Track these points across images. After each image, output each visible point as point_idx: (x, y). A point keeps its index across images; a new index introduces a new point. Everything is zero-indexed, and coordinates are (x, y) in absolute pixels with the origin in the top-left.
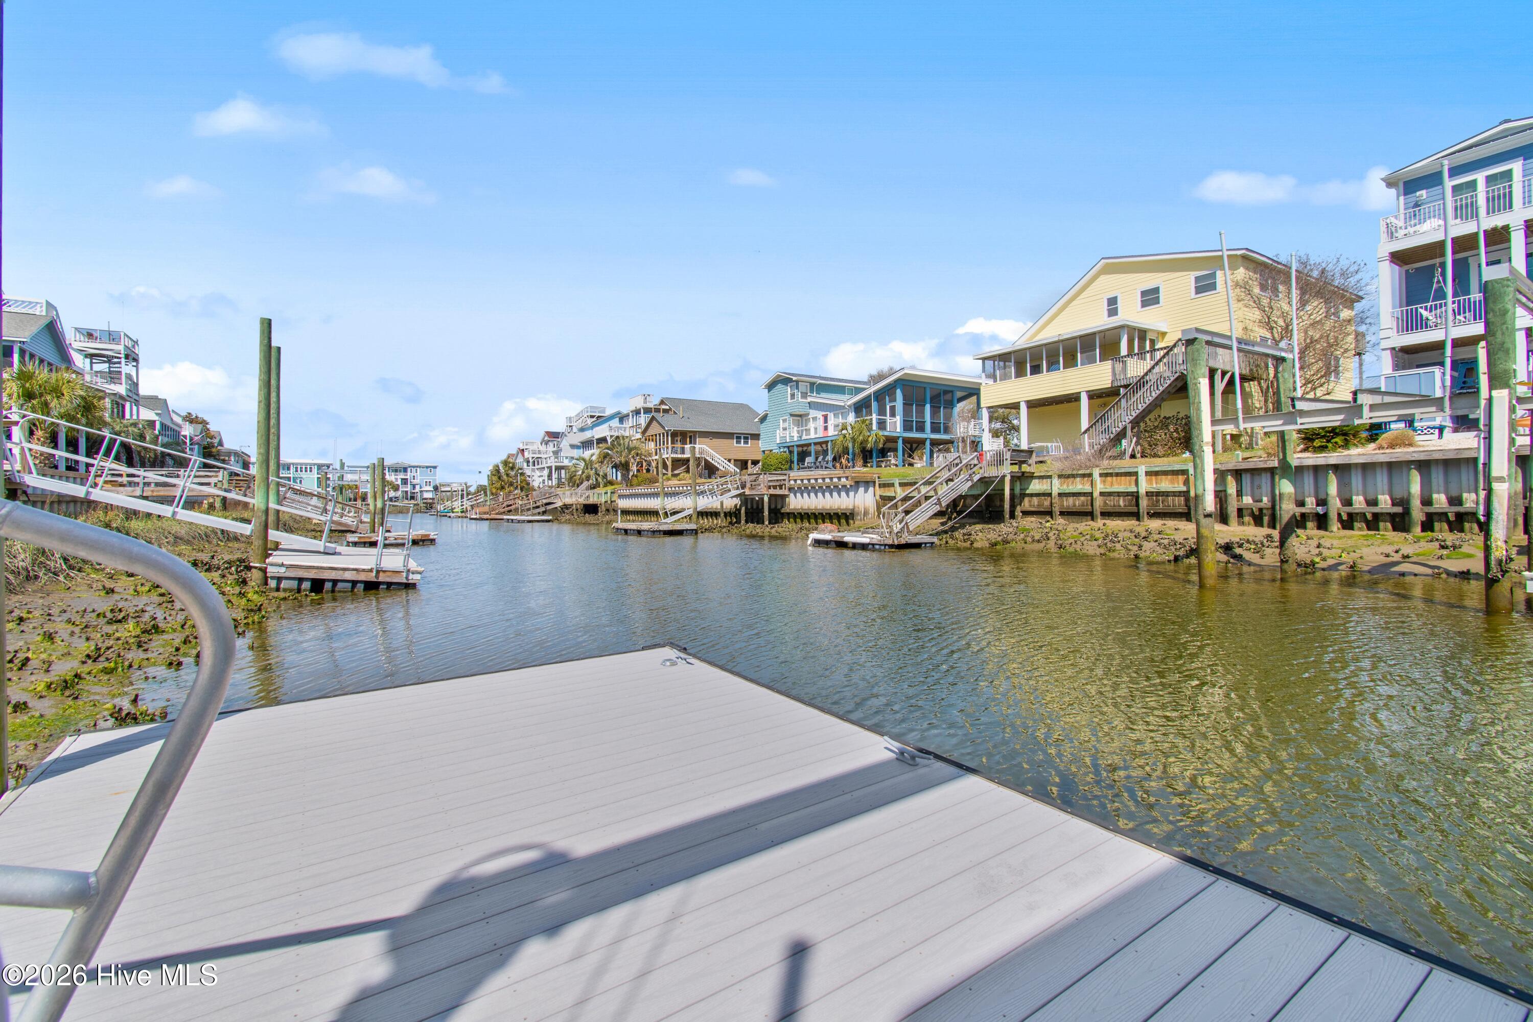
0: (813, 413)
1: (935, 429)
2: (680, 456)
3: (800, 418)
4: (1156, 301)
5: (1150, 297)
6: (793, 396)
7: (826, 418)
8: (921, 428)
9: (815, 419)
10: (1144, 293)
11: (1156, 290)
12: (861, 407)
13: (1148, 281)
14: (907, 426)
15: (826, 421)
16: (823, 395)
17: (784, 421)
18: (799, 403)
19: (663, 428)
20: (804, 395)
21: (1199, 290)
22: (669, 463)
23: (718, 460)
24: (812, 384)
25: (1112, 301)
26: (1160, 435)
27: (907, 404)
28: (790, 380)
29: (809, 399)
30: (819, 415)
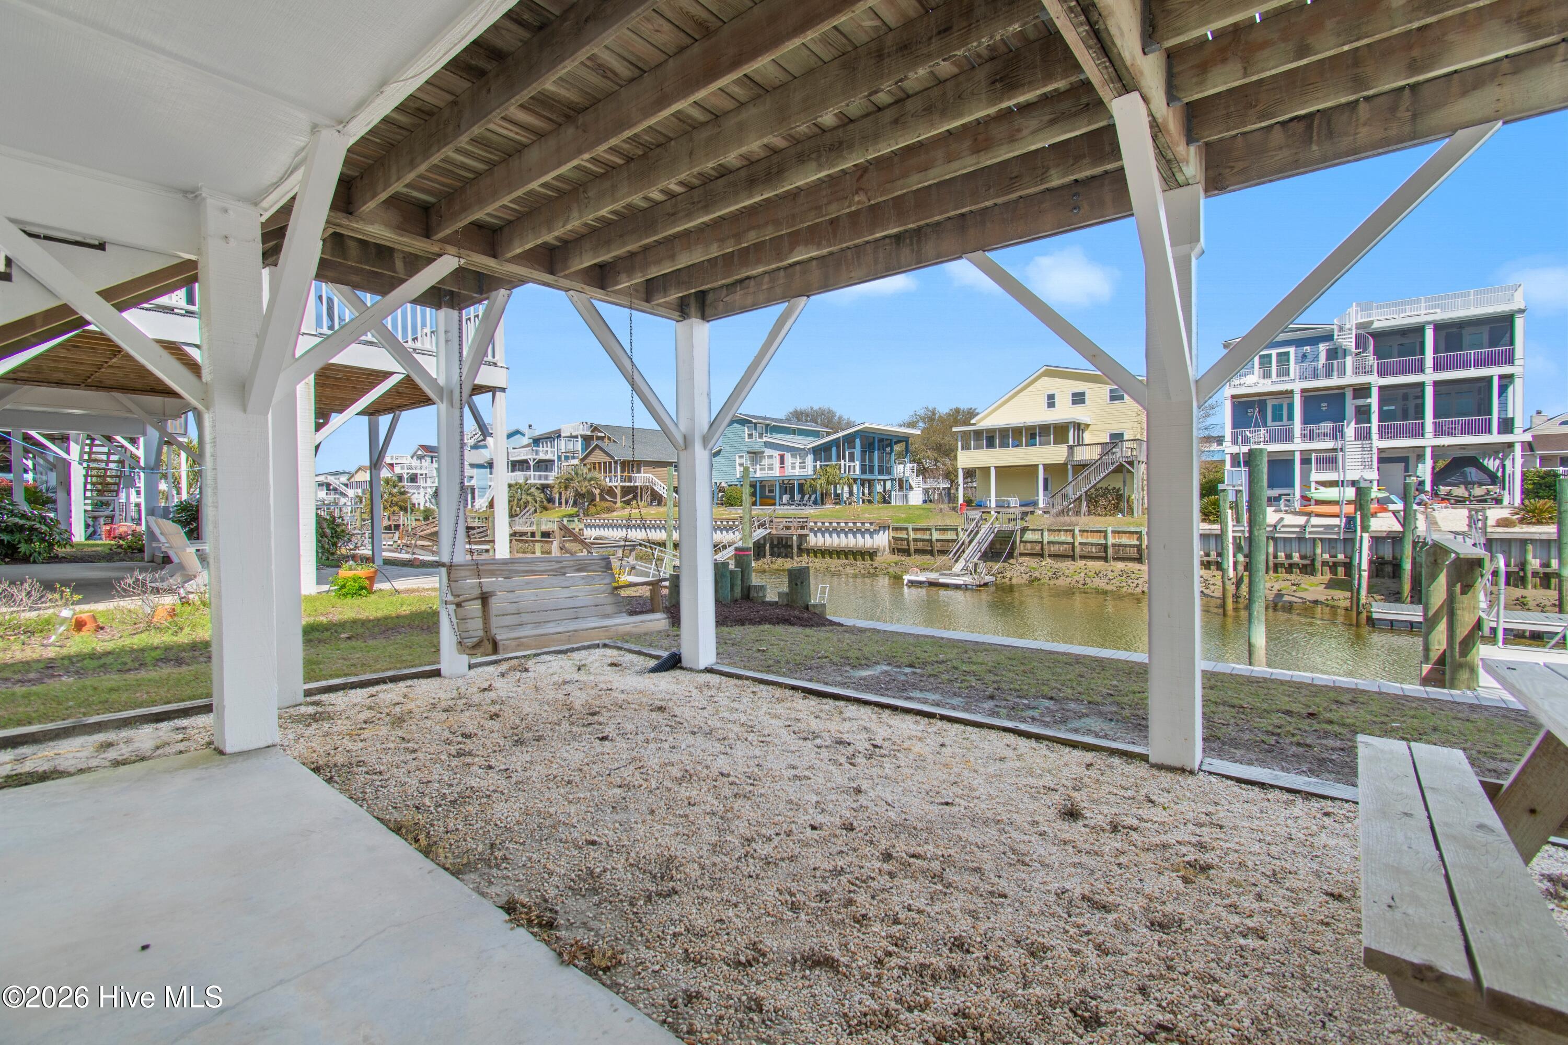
0: (768, 452)
1: (880, 473)
2: (627, 484)
3: (756, 456)
4: (1083, 402)
5: (1078, 398)
6: (750, 436)
7: (782, 457)
8: (872, 472)
9: (770, 457)
10: (1074, 395)
11: (1083, 394)
12: (821, 452)
13: (1079, 386)
14: (863, 471)
15: (782, 461)
16: (775, 435)
17: (741, 457)
18: (758, 442)
19: (612, 457)
20: (761, 436)
21: (1113, 398)
22: (618, 491)
23: (661, 488)
24: (767, 425)
25: (1051, 397)
26: (1103, 502)
27: (863, 452)
28: (751, 422)
29: (765, 439)
30: (776, 454)
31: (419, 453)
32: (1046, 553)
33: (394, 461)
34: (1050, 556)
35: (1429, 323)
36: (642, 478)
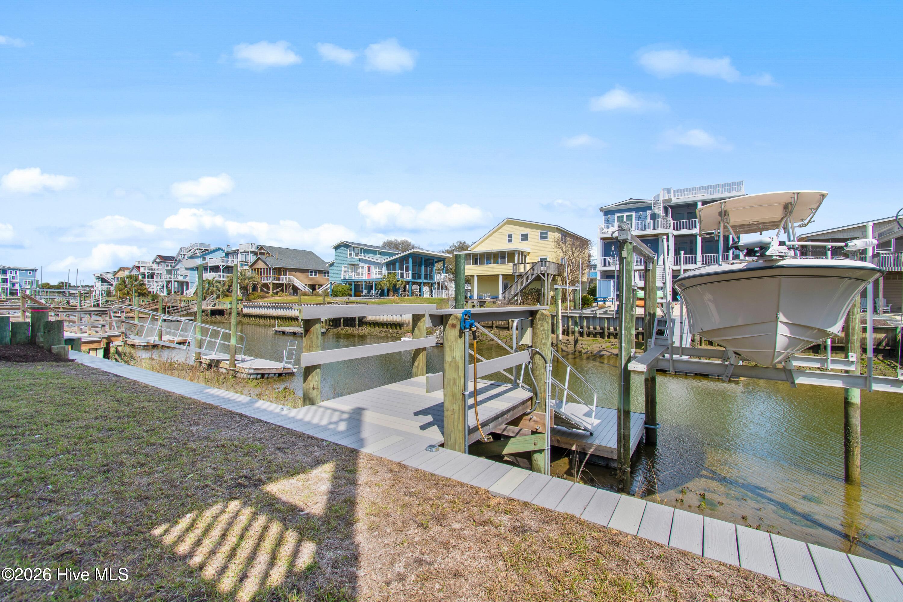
0: (361, 264)
1: (426, 278)
2: (277, 282)
3: (354, 267)
4: (526, 239)
5: (524, 237)
6: (351, 254)
7: (369, 267)
8: (420, 278)
9: (362, 267)
10: (522, 235)
11: (526, 235)
12: (391, 265)
13: (525, 230)
14: (414, 276)
15: (369, 270)
16: (366, 255)
17: (345, 267)
18: (355, 258)
19: (268, 265)
20: (357, 255)
21: (542, 238)
22: (271, 286)
23: (300, 284)
24: (361, 249)
25: (510, 236)
26: (530, 297)
27: (414, 266)
28: (350, 246)
29: (360, 257)
30: (366, 266)
31: (158, 260)
32: (495, 326)
33: (140, 265)
34: (497, 327)
35: (699, 201)
36: (286, 279)
